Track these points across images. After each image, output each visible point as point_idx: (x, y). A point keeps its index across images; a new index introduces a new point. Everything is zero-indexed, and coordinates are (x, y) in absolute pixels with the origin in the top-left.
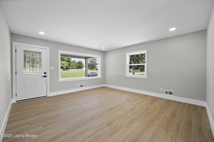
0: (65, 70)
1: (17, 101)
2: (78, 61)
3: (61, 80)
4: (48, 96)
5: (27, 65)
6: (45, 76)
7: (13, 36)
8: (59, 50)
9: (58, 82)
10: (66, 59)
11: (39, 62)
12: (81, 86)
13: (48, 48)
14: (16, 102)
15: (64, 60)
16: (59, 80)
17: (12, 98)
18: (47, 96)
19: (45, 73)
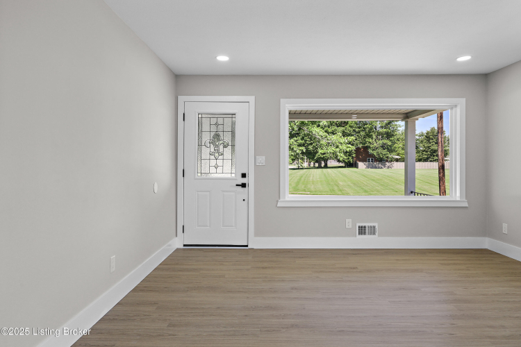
0: (376, 168)
1: (184, 245)
2: (425, 132)
3: (287, 199)
4: (249, 247)
5: (206, 152)
6: (244, 185)
7: (180, 81)
8: (282, 100)
9: (280, 204)
10: (378, 125)
11: (230, 144)
12: (362, 230)
13: (252, 99)
14: (182, 247)
15: (371, 129)
16: (281, 200)
17: (177, 236)
18: (247, 246)
19: (244, 175)
